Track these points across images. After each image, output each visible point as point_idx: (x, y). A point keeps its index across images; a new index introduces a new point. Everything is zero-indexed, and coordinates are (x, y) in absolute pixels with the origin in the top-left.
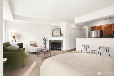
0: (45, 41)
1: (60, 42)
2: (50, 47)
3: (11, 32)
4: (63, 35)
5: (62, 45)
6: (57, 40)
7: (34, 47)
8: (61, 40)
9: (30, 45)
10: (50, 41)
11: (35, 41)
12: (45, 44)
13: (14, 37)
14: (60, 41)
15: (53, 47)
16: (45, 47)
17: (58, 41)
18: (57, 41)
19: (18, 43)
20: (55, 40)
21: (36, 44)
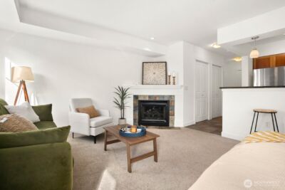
0: (122, 98)
1: (167, 102)
2: (137, 117)
3: (13, 65)
4: (176, 79)
5: (173, 109)
6: (156, 96)
7: (91, 117)
8: (171, 96)
9: (78, 111)
10: (136, 97)
11: (89, 100)
12: (122, 107)
13: (23, 83)
14: (166, 99)
15: (146, 116)
16: (122, 118)
17: (162, 99)
18: (158, 99)
19: (37, 105)
20: (150, 97)
21: (96, 108)
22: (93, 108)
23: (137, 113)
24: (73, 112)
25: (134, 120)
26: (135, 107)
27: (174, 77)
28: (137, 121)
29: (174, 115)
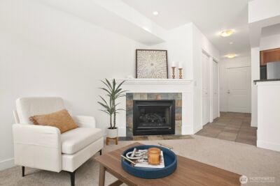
1: (172, 102)
2: (132, 124)
4: (182, 71)
5: (180, 112)
7: (62, 133)
8: (177, 94)
9: (35, 121)
10: (129, 96)
15: (142, 121)
16: (113, 128)
18: (160, 98)
20: (149, 95)
22: (66, 113)
23: (131, 118)
24: (24, 125)
25: (128, 128)
26: (128, 110)
27: (180, 69)
28: (131, 129)
29: (181, 119)
